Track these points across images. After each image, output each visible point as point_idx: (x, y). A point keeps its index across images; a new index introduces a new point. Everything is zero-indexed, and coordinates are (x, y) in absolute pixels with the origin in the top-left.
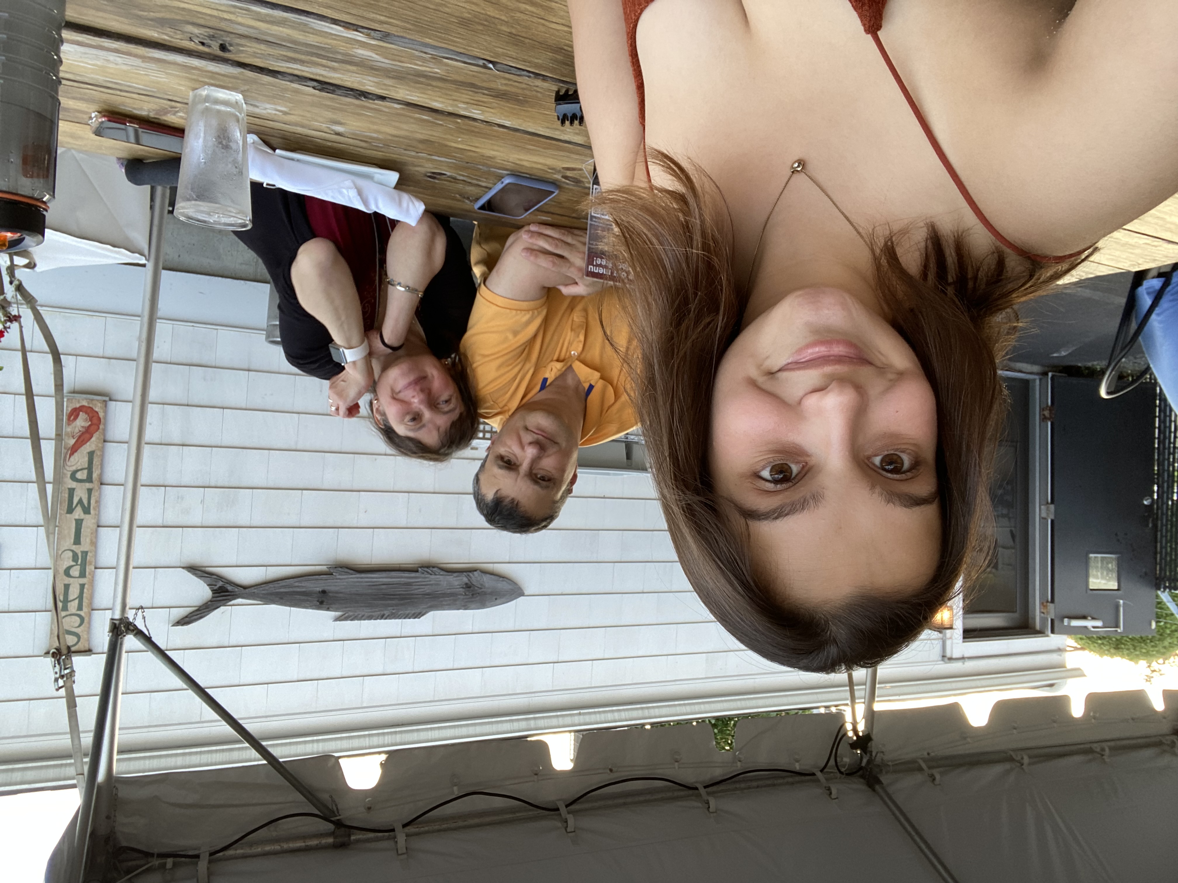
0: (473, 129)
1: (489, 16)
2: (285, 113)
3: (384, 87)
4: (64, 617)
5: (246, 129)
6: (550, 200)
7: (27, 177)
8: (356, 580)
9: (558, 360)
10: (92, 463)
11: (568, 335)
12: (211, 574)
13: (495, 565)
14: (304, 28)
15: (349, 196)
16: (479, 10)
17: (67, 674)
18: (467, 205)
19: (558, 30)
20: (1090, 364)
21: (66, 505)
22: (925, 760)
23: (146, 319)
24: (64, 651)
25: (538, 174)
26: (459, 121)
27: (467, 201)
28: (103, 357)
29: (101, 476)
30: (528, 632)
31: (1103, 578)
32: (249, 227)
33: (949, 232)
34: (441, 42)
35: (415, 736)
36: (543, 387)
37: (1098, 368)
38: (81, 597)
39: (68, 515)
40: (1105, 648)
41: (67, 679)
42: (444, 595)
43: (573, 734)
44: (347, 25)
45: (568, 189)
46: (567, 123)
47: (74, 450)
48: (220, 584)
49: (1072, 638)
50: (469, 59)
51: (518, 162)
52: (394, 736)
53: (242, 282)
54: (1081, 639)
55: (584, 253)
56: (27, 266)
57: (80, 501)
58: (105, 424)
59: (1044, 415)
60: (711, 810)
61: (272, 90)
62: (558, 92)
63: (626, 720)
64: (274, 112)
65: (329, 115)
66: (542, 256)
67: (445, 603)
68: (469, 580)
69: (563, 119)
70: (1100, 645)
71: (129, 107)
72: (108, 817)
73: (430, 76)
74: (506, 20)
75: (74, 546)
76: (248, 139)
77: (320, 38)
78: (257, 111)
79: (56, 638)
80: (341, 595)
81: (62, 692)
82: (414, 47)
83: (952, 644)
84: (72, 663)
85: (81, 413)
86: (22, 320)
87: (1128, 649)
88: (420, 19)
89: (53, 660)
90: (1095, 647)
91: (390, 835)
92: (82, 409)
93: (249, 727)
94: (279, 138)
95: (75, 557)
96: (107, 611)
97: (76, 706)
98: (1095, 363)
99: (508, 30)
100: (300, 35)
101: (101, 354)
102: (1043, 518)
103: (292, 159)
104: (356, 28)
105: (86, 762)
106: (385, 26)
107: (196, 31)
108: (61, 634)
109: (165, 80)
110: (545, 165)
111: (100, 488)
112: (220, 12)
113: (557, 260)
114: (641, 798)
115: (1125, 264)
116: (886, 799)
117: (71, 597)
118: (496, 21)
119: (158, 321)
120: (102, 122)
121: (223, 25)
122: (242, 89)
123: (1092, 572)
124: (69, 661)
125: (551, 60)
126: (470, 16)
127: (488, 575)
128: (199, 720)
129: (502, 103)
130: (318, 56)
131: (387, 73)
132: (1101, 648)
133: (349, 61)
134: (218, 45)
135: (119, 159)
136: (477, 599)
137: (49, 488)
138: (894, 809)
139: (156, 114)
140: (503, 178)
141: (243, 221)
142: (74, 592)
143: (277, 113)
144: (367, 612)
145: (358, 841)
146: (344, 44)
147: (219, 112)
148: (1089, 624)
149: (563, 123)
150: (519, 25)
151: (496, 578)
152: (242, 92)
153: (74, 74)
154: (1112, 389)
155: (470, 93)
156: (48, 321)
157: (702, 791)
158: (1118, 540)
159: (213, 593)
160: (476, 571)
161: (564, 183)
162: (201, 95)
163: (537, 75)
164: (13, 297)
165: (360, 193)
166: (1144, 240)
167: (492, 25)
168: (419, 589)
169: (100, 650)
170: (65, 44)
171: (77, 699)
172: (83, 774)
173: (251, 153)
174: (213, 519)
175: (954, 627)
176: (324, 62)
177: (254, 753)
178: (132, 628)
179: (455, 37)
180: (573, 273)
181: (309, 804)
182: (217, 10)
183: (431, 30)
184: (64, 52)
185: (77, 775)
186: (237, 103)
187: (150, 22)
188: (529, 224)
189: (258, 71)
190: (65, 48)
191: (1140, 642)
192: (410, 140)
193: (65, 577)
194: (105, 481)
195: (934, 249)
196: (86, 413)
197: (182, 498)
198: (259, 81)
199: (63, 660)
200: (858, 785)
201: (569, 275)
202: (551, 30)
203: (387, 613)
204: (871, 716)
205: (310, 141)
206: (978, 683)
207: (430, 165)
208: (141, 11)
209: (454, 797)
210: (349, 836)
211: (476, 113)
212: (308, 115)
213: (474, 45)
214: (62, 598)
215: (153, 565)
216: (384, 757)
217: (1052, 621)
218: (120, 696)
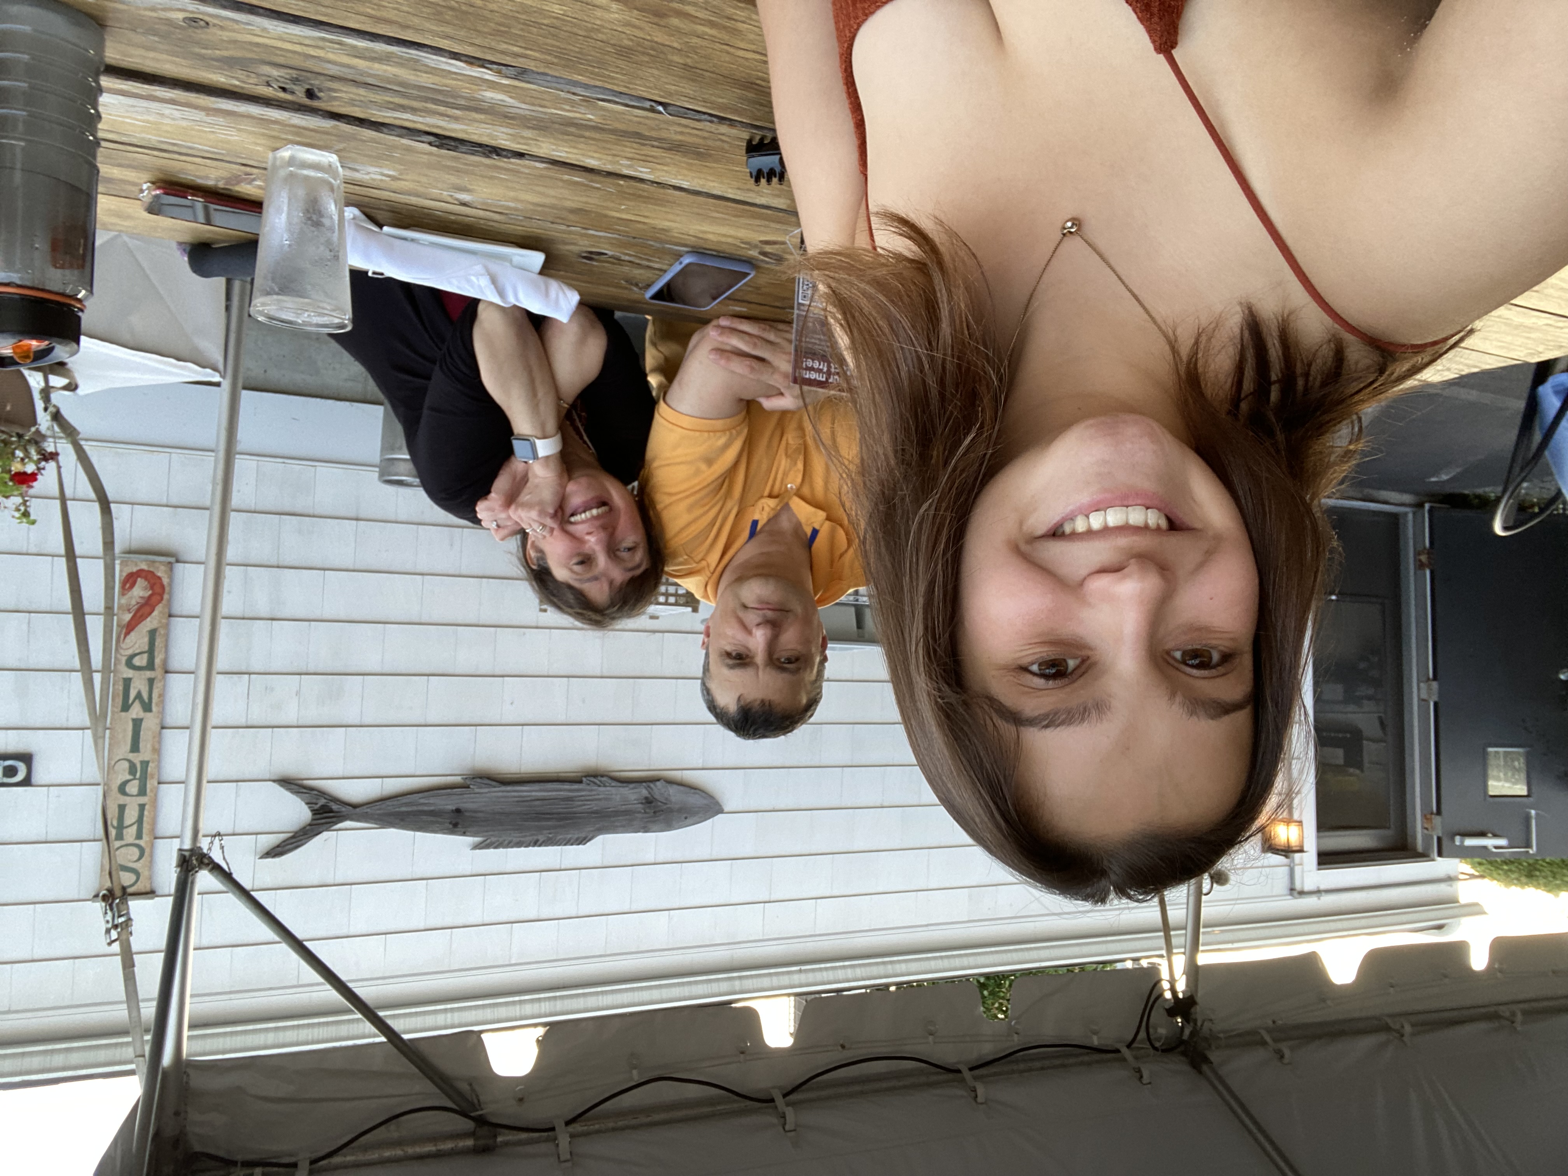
0: (641, 192)
1: (656, 42)
2: (393, 178)
3: (522, 141)
4: (118, 849)
5: (343, 201)
6: (745, 284)
7: (56, 267)
8: (500, 794)
9: (770, 496)
10: (154, 644)
11: (783, 463)
12: (311, 789)
13: (685, 772)
14: (415, 65)
15: (480, 286)
16: (642, 35)
17: (121, 923)
18: (635, 293)
19: (747, 59)
20: (1480, 491)
21: (119, 701)
22: (1269, 1031)
23: (222, 454)
24: (118, 892)
25: (728, 251)
26: (622, 182)
27: (635, 289)
28: (167, 506)
29: (165, 662)
30: (730, 862)
31: (1506, 780)
32: (349, 328)
33: (1272, 316)
34: (593, 79)
35: (580, 1003)
36: (753, 533)
37: (1492, 496)
38: (140, 821)
39: (123, 714)
40: (1513, 876)
41: (122, 929)
42: (617, 813)
43: (792, 998)
44: (472, 60)
45: (768, 269)
46: (763, 181)
47: (130, 628)
48: (322, 801)
49: (1466, 863)
50: (631, 100)
51: (701, 235)
52: (552, 1003)
53: (348, 403)
54: (1480, 864)
55: (790, 353)
56: (66, 388)
57: (139, 696)
58: (170, 594)
59: (1420, 561)
60: (979, 1100)
61: (377, 148)
62: (749, 142)
63: (864, 979)
64: (379, 177)
65: (453, 179)
66: (734, 357)
67: (619, 824)
68: (650, 793)
69: (758, 176)
70: (1506, 872)
71: (190, 175)
72: (177, 1114)
73: (582, 125)
74: (679, 48)
75: (131, 754)
76: (346, 214)
77: (437, 78)
78: (357, 176)
79: (108, 876)
80: (480, 815)
81: (116, 947)
82: (558, 86)
83: (1303, 872)
84: (128, 909)
85: (139, 579)
86: (60, 458)
87: (1545, 877)
88: (565, 49)
89: (103, 904)
90: (1499, 874)
91: (549, 1136)
92: (140, 573)
93: (361, 991)
94: (389, 211)
95: (132, 769)
96: (174, 840)
97: (133, 966)
98: (1487, 489)
99: (681, 61)
100: (410, 74)
101: (164, 501)
102: (1424, 700)
103: (405, 239)
104: (481, 63)
105: (147, 1041)
106: (521, 60)
107: (275, 72)
108: (113, 869)
109: (236, 138)
110: (736, 238)
111: (164, 678)
112: (305, 48)
113: (755, 364)
114: (884, 1085)
115: (1519, 353)
116: (1216, 1083)
117: (127, 822)
118: (665, 49)
119: (237, 456)
120: (157, 196)
121: (309, 64)
122: (337, 148)
123: (1492, 772)
124: (125, 906)
125: (740, 98)
126: (631, 43)
127: (675, 786)
128: (295, 983)
129: (677, 157)
130: (435, 101)
131: (524, 121)
132: (1508, 876)
133: (476, 107)
134: (304, 90)
135: (180, 244)
136: (662, 817)
137: (97, 678)
138: (1228, 1097)
139: (227, 183)
140: (681, 256)
141: (340, 321)
142: (131, 816)
143: (384, 178)
144: (516, 836)
145: (506, 1144)
146: (468, 85)
147: (307, 178)
148: (1489, 842)
149: (757, 180)
150: (696, 53)
151: (687, 789)
152: (337, 152)
153: (118, 133)
154: (1511, 524)
155: (635, 145)
156: (94, 460)
157: (967, 1074)
158: (1526, 729)
159: (314, 814)
160: (658, 780)
161: (763, 261)
162: (282, 158)
163: (722, 119)
164: (48, 429)
165: (494, 281)
166: (1544, 319)
167: (661, 55)
168: (584, 805)
169: (166, 892)
170: (104, 94)
171: (135, 956)
172: (143, 1056)
173: (350, 232)
174: (312, 715)
175: (1305, 849)
176: (442, 109)
177: (368, 1027)
178: (206, 861)
179: (613, 72)
180: (777, 381)
181: (443, 1095)
182: (301, 44)
183: (582, 64)
184: (103, 105)
185: (136, 1057)
186: (330, 166)
187: (215, 63)
188: (718, 317)
189: (357, 123)
190: (104, 99)
191: (1562, 868)
192: (557, 209)
193: (119, 796)
194: (171, 668)
195: (1252, 339)
196: (146, 579)
197: (272, 689)
198: (359, 137)
199: (117, 904)
200: (1177, 1064)
201: (771, 383)
202: (740, 60)
203: (541, 838)
204: (1194, 972)
205: (428, 215)
206: (1339, 925)
207: (586, 242)
208: (203, 48)
209: (634, 1083)
210: (495, 1136)
211: (643, 172)
212: (424, 180)
213: (638, 82)
214: (115, 823)
215: (235, 778)
216: (541, 1031)
217: (1439, 840)
218: (191, 952)
